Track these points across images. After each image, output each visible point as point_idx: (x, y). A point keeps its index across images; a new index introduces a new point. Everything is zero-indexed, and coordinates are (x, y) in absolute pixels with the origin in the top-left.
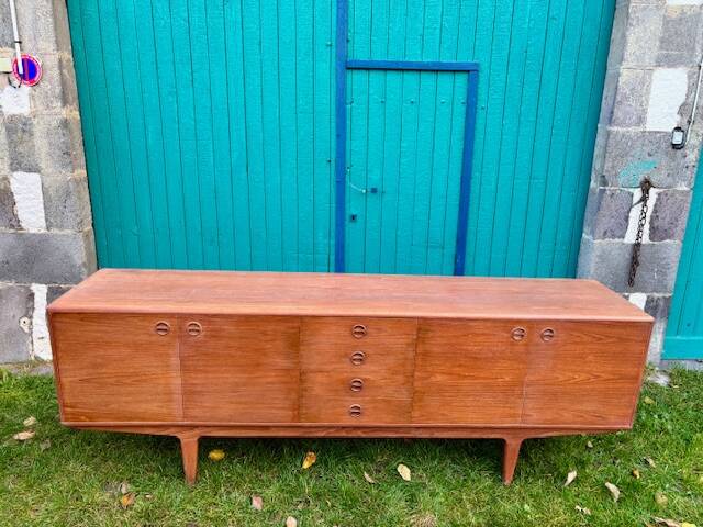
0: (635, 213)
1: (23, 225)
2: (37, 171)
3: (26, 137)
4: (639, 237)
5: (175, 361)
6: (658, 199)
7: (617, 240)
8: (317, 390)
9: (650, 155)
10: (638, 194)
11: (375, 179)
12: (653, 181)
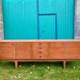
5: (14, 49)
8: (35, 53)
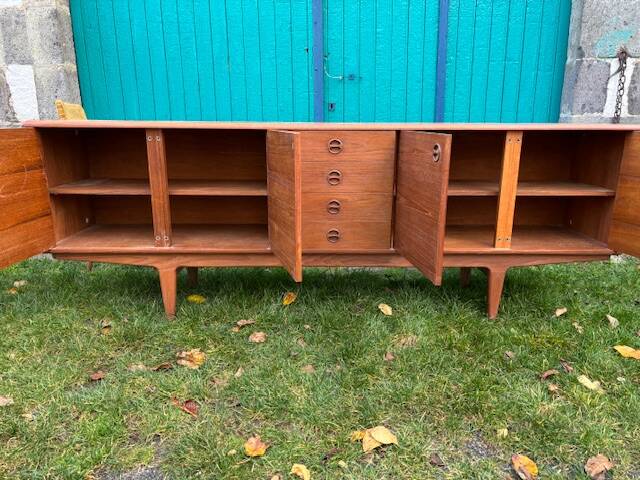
0: (613, 85)
1: (18, 117)
2: (30, 62)
3: (19, 28)
4: (618, 109)
6: (636, 69)
7: (596, 114)
9: (626, 24)
10: (615, 64)
11: (352, 66)
12: (630, 51)
